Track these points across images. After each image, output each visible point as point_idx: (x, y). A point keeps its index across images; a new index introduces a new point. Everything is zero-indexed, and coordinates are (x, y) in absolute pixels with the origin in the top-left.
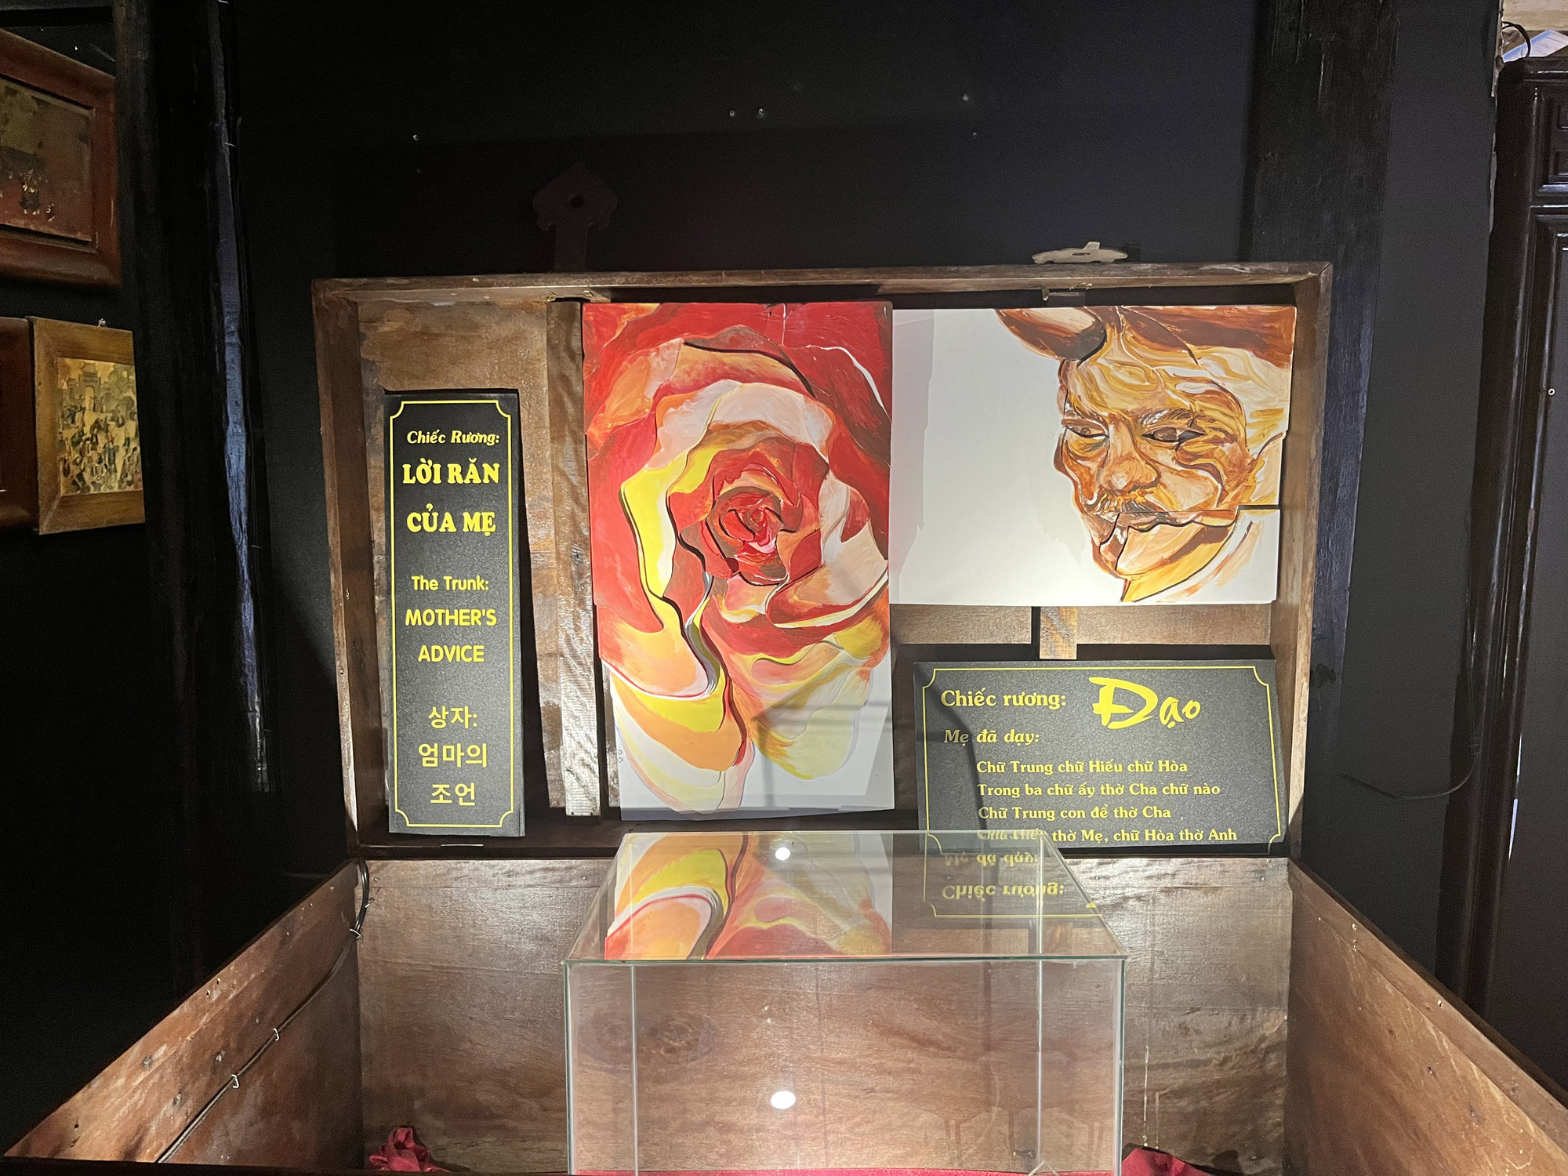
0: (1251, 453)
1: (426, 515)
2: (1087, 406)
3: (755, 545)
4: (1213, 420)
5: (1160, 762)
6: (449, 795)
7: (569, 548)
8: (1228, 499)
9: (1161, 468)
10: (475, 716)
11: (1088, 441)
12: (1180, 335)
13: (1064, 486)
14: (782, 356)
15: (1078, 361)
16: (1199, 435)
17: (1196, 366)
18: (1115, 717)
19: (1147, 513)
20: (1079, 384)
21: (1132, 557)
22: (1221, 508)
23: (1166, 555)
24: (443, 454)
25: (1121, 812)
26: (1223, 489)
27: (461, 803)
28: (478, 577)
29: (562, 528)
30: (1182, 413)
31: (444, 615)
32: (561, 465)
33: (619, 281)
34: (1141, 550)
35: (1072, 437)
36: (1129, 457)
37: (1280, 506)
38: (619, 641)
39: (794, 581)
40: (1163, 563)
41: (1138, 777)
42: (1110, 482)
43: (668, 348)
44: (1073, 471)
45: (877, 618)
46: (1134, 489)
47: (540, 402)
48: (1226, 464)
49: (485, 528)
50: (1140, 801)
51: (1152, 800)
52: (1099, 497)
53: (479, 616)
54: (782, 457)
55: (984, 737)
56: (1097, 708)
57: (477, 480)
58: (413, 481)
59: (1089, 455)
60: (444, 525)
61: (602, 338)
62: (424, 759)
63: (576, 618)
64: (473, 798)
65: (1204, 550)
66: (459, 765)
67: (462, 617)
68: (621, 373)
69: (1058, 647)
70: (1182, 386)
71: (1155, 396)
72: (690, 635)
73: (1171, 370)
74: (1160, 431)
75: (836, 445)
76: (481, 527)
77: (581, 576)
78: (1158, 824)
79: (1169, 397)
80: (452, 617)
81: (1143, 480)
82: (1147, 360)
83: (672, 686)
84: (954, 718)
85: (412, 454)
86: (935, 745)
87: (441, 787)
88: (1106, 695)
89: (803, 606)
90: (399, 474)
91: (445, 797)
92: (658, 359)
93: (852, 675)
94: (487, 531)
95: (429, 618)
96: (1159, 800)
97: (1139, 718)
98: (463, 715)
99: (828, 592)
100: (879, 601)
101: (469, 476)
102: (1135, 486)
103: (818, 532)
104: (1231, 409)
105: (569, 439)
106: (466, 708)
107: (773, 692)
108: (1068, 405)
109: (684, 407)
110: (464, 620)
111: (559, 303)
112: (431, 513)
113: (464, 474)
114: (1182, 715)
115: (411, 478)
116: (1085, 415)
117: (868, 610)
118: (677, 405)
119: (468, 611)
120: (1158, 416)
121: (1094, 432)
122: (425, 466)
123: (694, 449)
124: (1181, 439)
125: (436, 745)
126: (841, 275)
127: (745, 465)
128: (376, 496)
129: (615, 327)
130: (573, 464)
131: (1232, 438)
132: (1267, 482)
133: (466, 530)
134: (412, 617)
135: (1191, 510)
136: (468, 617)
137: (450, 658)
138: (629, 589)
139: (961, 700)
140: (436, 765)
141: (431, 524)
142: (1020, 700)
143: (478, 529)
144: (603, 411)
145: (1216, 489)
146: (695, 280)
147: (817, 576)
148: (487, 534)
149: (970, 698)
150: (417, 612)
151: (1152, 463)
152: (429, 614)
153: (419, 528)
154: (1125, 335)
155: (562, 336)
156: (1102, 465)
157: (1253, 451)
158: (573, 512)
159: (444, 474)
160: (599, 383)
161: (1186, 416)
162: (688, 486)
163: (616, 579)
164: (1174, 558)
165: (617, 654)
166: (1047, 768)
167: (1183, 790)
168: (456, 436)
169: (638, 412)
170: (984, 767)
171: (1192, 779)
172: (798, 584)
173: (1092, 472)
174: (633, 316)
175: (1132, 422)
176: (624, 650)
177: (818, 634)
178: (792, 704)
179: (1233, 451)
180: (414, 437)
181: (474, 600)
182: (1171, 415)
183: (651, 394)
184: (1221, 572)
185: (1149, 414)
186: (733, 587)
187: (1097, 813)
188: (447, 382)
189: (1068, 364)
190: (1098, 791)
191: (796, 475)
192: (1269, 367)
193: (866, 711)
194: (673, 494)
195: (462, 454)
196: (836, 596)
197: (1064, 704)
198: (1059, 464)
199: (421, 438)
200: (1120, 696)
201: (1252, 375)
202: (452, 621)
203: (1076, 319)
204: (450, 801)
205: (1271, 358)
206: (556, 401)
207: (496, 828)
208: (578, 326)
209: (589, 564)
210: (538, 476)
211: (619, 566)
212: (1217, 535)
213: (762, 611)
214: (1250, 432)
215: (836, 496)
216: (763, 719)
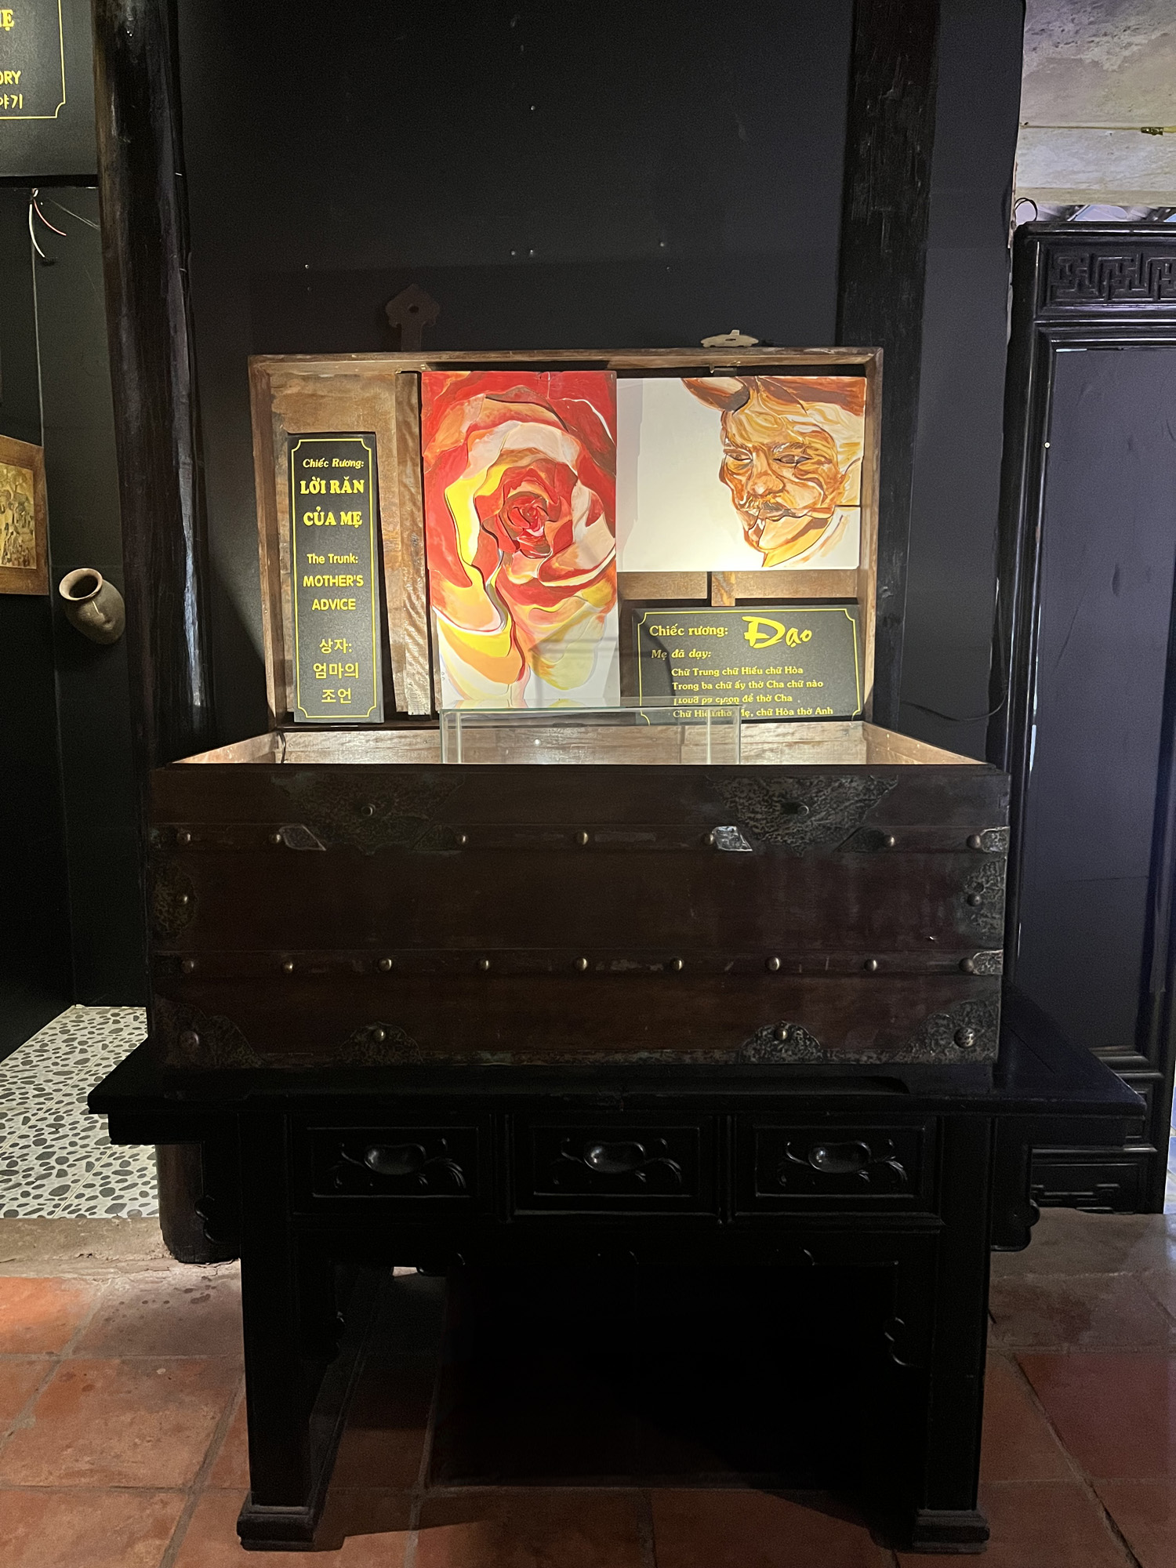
0: (841, 470)
1: (316, 514)
2: (739, 440)
3: (530, 531)
4: (817, 450)
5: (786, 668)
6: (334, 696)
7: (409, 535)
8: (828, 501)
9: (785, 480)
10: (350, 645)
11: (740, 462)
12: (794, 394)
13: (725, 492)
14: (547, 406)
15: (733, 411)
16: (808, 459)
17: (806, 415)
18: (758, 641)
19: (777, 510)
20: (733, 426)
21: (768, 537)
22: (823, 506)
23: (790, 537)
24: (328, 474)
25: (761, 698)
26: (824, 494)
27: (342, 702)
28: (351, 554)
29: (405, 522)
30: (798, 445)
31: (329, 579)
32: (404, 480)
33: (445, 357)
34: (774, 533)
35: (730, 460)
36: (766, 474)
37: (860, 506)
38: (444, 593)
39: (556, 553)
40: (788, 542)
41: (773, 677)
42: (754, 490)
43: (475, 400)
44: (731, 482)
45: (609, 580)
46: (769, 494)
47: (390, 440)
48: (826, 478)
49: (355, 522)
50: (774, 692)
51: (781, 691)
52: (748, 499)
53: (352, 580)
54: (548, 471)
55: (677, 654)
56: (747, 636)
57: (349, 491)
58: (307, 492)
59: (741, 472)
60: (328, 520)
61: (434, 393)
62: (317, 674)
63: (414, 583)
64: (349, 698)
65: (813, 533)
66: (340, 677)
67: (341, 581)
68: (446, 417)
69: (724, 599)
70: (797, 428)
71: (781, 434)
72: (489, 590)
73: (791, 417)
74: (784, 457)
75: (583, 463)
76: (353, 521)
77: (417, 554)
78: (784, 705)
79: (790, 434)
80: (334, 581)
81: (774, 488)
82: (775, 411)
83: (479, 623)
84: (657, 642)
85: (305, 474)
86: (645, 659)
87: (329, 691)
88: (753, 627)
89: (562, 570)
90: (298, 487)
91: (331, 698)
92: (469, 407)
93: (593, 619)
94: (357, 524)
95: (319, 581)
96: (786, 691)
97: (773, 641)
98: (342, 644)
99: (577, 560)
100: (610, 569)
101: (344, 489)
102: (769, 492)
103: (571, 522)
104: (828, 443)
105: (409, 463)
106: (344, 640)
107: (542, 631)
108: (727, 440)
109: (485, 438)
110: (342, 583)
111: (404, 375)
112: (319, 513)
113: (341, 487)
114: (801, 639)
115: (306, 490)
116: (737, 446)
117: (603, 574)
118: (481, 437)
119: (344, 577)
120: (783, 447)
121: (744, 457)
122: (315, 482)
123: (492, 466)
124: (797, 463)
125: (325, 664)
126: (584, 354)
127: (524, 477)
128: (282, 501)
129: (443, 386)
130: (412, 480)
131: (830, 461)
132: (852, 490)
133: (342, 523)
134: (308, 581)
135: (805, 508)
136: (344, 581)
137: (333, 607)
138: (450, 558)
139: (661, 631)
140: (325, 677)
141: (320, 520)
142: (699, 631)
143: (350, 523)
144: (434, 441)
145: (820, 494)
146: (493, 357)
147: (570, 550)
148: (357, 526)
149: (668, 630)
150: (311, 578)
151: (780, 477)
152: (319, 579)
153: (312, 523)
154: (761, 395)
155: (406, 396)
156: (749, 479)
157: (842, 470)
158: (412, 512)
159: (328, 487)
160: (432, 423)
161: (800, 447)
162: (487, 491)
163: (442, 552)
164: (794, 539)
165: (442, 602)
166: (717, 673)
167: (801, 684)
168: (335, 462)
169: (457, 441)
170: (676, 672)
171: (805, 678)
172: (558, 555)
173: (743, 483)
174: (454, 379)
175: (767, 451)
176: (447, 600)
177: (571, 591)
178: (555, 639)
179: (830, 469)
180: (308, 463)
181: (347, 569)
182: (791, 446)
183: (464, 429)
184: (824, 548)
185: (778, 445)
186: (516, 559)
187: (748, 699)
188: (329, 428)
189: (727, 414)
190: (747, 686)
191: (557, 483)
192: (850, 415)
193: (602, 644)
194: (478, 497)
195: (339, 474)
196: (583, 563)
197: (726, 633)
198: (722, 479)
199: (313, 464)
200: (762, 628)
201: (840, 421)
202: (334, 583)
203: (731, 385)
204: (335, 701)
205: (851, 410)
206: (402, 440)
207: (365, 717)
208: (415, 389)
209: (422, 545)
210: (388, 489)
211: (444, 543)
212: (821, 524)
213: (535, 574)
214: (840, 457)
215: (582, 497)
216: (536, 650)
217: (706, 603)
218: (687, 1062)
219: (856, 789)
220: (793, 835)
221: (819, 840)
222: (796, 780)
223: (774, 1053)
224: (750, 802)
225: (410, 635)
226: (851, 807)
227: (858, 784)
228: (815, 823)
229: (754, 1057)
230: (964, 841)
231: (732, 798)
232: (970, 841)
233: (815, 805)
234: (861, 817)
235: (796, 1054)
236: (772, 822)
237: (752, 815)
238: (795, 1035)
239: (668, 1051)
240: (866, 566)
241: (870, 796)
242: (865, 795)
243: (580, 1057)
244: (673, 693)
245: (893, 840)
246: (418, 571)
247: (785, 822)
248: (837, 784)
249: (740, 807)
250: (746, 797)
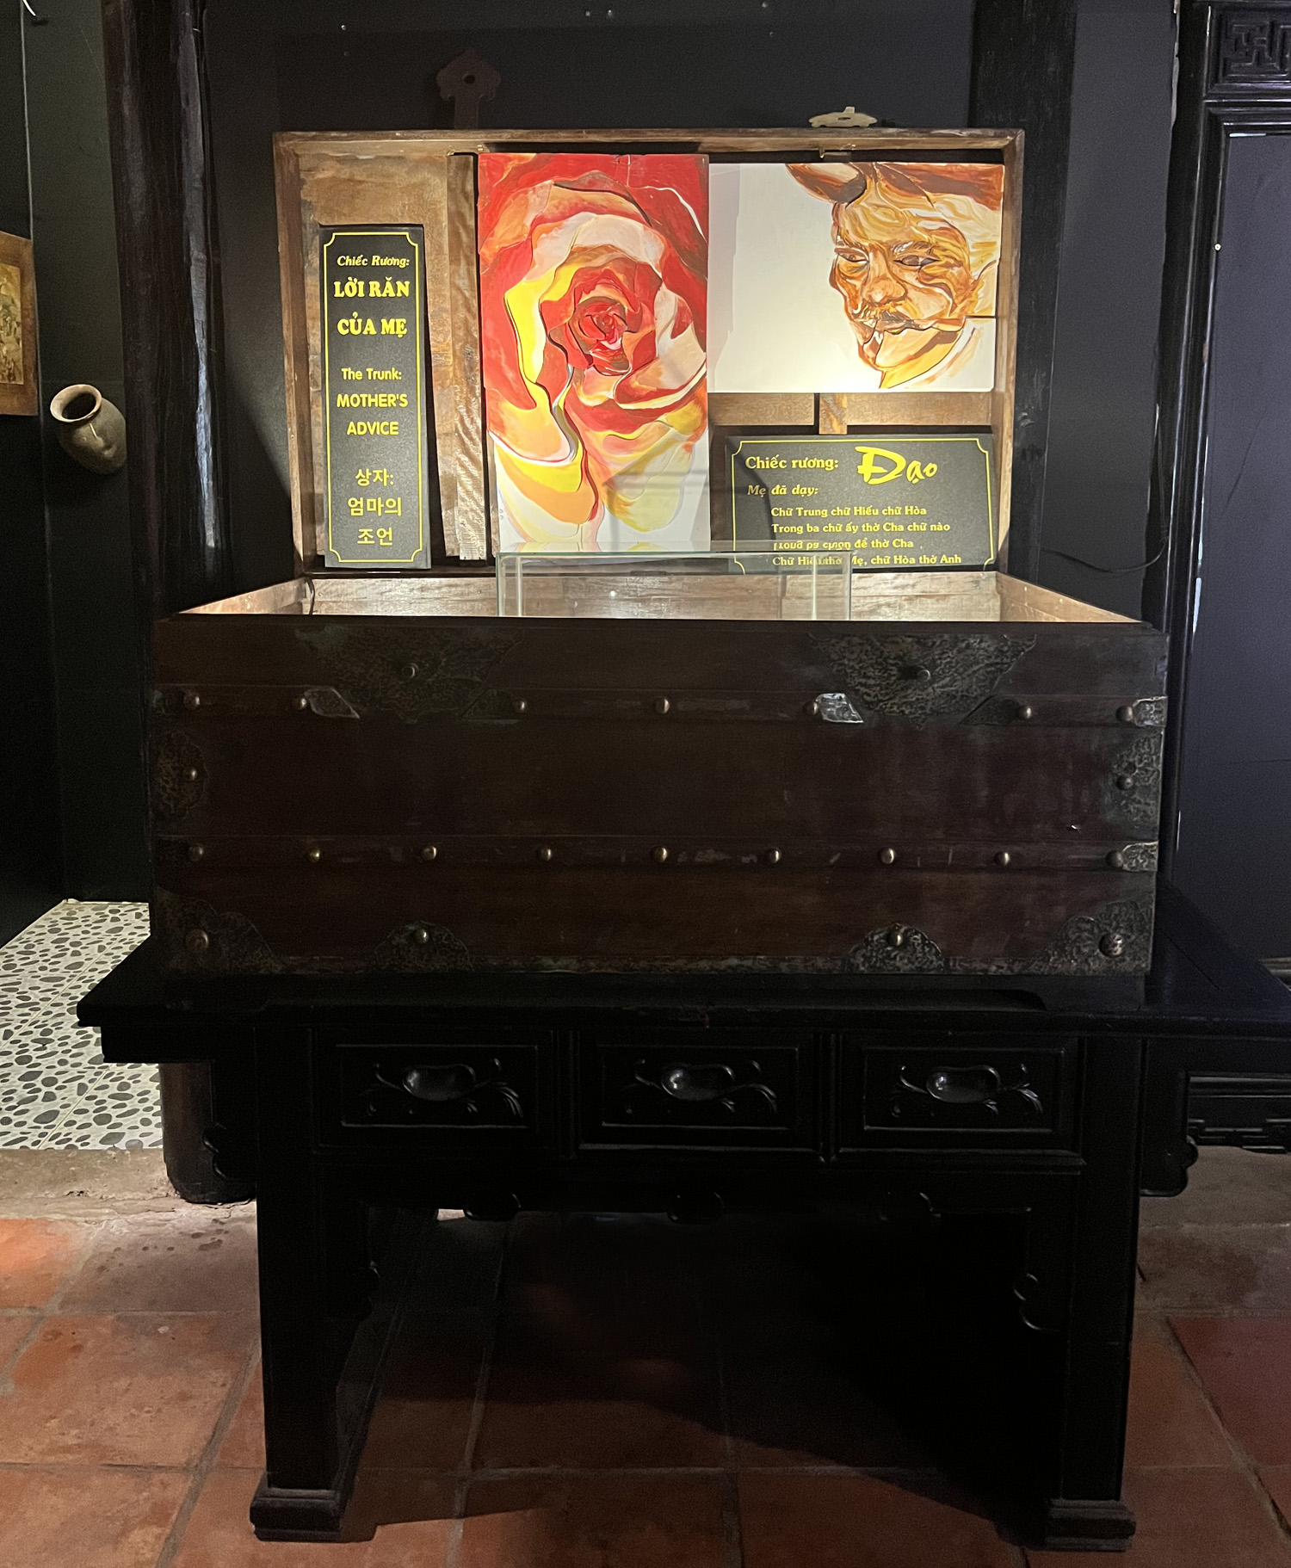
0: (973, 274)
1: (352, 321)
2: (853, 238)
3: (605, 343)
4: (945, 250)
5: (907, 508)
6: (372, 537)
7: (463, 347)
8: (957, 310)
9: (908, 286)
10: (392, 476)
11: (854, 264)
12: (920, 184)
13: (837, 298)
14: (627, 195)
15: (846, 204)
16: (935, 261)
17: (932, 209)
18: (874, 476)
19: (898, 321)
20: (847, 221)
21: (887, 353)
22: (952, 317)
23: (912, 353)
24: (366, 274)
25: (877, 544)
26: (954, 302)
27: (382, 543)
28: (393, 369)
29: (458, 332)
30: (923, 244)
31: (367, 398)
32: (457, 282)
33: (506, 136)
34: (894, 348)
35: (842, 261)
36: (884, 278)
37: (996, 317)
38: (502, 416)
39: (635, 370)
40: (910, 359)
41: (892, 518)
42: (870, 297)
43: (541, 187)
44: (843, 287)
45: (699, 402)
46: (888, 302)
47: (440, 235)
48: (955, 283)
49: (399, 331)
50: (892, 535)
51: (900, 535)
52: (863, 308)
53: (394, 399)
54: (626, 272)
55: (778, 490)
56: (861, 469)
57: (392, 294)
58: (342, 295)
59: (855, 275)
60: (367, 329)
61: (493, 179)
62: (353, 510)
63: (468, 404)
64: (391, 539)
65: (939, 348)
66: (380, 514)
67: (381, 400)
68: (507, 206)
69: (834, 426)
70: (922, 224)
71: (902, 231)
72: (556, 413)
73: (915, 211)
74: (907, 258)
75: (668, 263)
76: (395, 330)
77: (472, 369)
78: (905, 552)
79: (913, 231)
80: (373, 400)
81: (894, 296)
82: (897, 204)
83: (544, 451)
84: (755, 477)
85: (342, 274)
86: (740, 497)
87: (366, 531)
88: (868, 459)
89: (643, 389)
90: (332, 289)
91: (369, 539)
92: (534, 196)
93: (680, 446)
94: (400, 334)
95: (355, 400)
96: (906, 535)
97: (891, 476)
98: (382, 475)
99: (660, 379)
100: (701, 389)
101: (386, 291)
102: (888, 299)
103: (654, 333)
104: (958, 242)
105: (463, 262)
106: (385, 470)
107: (619, 461)
108: (839, 237)
109: (553, 232)
110: (383, 403)
111: (457, 157)
112: (356, 319)
113: (382, 288)
114: (924, 474)
115: (341, 293)
116: (851, 245)
117: (691, 396)
118: (548, 231)
119: (385, 395)
120: (905, 246)
121: (858, 258)
122: (351, 283)
123: (561, 266)
124: (922, 265)
125: (362, 499)
126: (671, 134)
127: (599, 279)
128: (313, 305)
129: (503, 171)
130: (466, 281)
131: (960, 264)
132: (986, 298)
133: (383, 332)
134: (342, 401)
135: (930, 319)
136: (385, 400)
137: (372, 432)
138: (510, 375)
139: (760, 464)
140: (361, 514)
141: (356, 328)
142: (805, 464)
143: (392, 332)
144: (492, 236)
145: (949, 302)
146: (563, 136)
147: (653, 366)
148: (400, 336)
149: (767, 462)
150: (346, 396)
151: (901, 282)
152: (355, 398)
153: (347, 331)
154: (880, 185)
155: (459, 183)
156: (865, 284)
157: (975, 274)
158: (466, 320)
159: (367, 288)
160: (490, 214)
161: (926, 247)
162: (556, 295)
163: (500, 368)
164: (918, 355)
165: (501, 427)
166: (824, 513)
167: (923, 527)
168: (376, 260)
169: (519, 236)
170: (777, 512)
171: (929, 519)
172: (638, 372)
173: (857, 288)
174: (516, 162)
175: (886, 250)
176: (506, 424)
177: (654, 414)
178: (634, 471)
179: (960, 274)
180: (343, 261)
181: (388, 386)
182: (915, 245)
183: (528, 222)
184: (952, 366)
185: (899, 244)
186: (588, 376)
187: (861, 544)
188: (368, 218)
189: (839, 206)
190: (861, 529)
191: (637, 287)
192: (985, 209)
193: (690, 477)
194: (545, 302)
195: (380, 274)
196: (668, 382)
197: (836, 466)
198: (833, 283)
199: (349, 261)
200: (878, 461)
201: (973, 216)
202: (373, 403)
203: (844, 172)
204: (373, 542)
205: (987, 203)
206: (454, 234)
207: (409, 562)
208: (471, 174)
209: (478, 359)
210: (438, 293)
211: (503, 357)
212: (950, 337)
213: (611, 395)
214: (972, 259)
215: (667, 303)
216: (611, 484)
217: (813, 430)
218: (784, 971)
219: (986, 651)
220: (911, 704)
221: (942, 711)
222: (916, 639)
223: (887, 961)
224: (861, 665)
225: (462, 466)
226: (981, 671)
227: (989, 644)
228: (938, 691)
229: (864, 966)
230: (1113, 713)
231: (840, 659)
232: (1120, 713)
233: (937, 670)
234: (992, 683)
235: (913, 963)
236: (887, 688)
237: (863, 681)
238: (912, 940)
239: (762, 957)
240: (1002, 389)
241: (1002, 659)
242: (997, 657)
243: (658, 963)
244: (773, 536)
245: (1029, 711)
246: (472, 390)
247: (902, 689)
248: (964, 645)
249: (849, 671)
250: (856, 659)
